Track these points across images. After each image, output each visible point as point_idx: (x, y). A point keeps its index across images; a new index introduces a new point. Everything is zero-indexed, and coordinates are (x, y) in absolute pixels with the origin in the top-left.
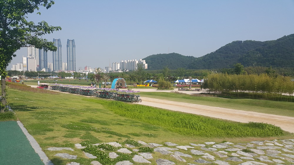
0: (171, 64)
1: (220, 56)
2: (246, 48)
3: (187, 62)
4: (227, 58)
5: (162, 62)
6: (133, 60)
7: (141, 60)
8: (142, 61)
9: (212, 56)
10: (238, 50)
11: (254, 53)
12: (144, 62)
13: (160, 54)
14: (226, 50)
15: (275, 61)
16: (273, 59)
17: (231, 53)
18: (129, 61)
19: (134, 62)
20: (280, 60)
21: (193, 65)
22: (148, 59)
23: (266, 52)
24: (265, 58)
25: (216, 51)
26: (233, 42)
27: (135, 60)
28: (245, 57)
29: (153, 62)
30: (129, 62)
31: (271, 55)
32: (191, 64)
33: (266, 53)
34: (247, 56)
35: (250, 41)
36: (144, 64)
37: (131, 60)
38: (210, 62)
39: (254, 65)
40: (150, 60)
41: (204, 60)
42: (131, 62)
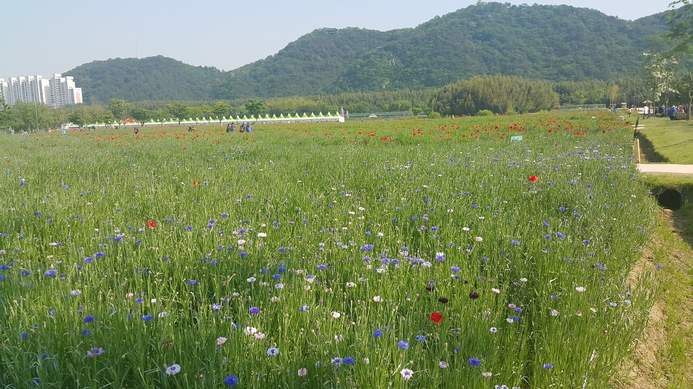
0: (159, 86)
1: (293, 66)
2: (348, 47)
3: (202, 82)
4: (310, 71)
5: (126, 81)
6: (31, 78)
7: (58, 76)
8: (63, 80)
9: (273, 66)
10: (333, 52)
11: (381, 56)
12: (71, 83)
13: (118, 59)
14: (304, 52)
15: (434, 76)
16: (429, 72)
17: (319, 58)
18: (14, 79)
19: (34, 83)
20: (444, 72)
21: (226, 90)
22: (79, 74)
23: (409, 53)
24: (409, 69)
25: (280, 53)
26: (316, 32)
27: (35, 77)
28: (362, 66)
29: (100, 82)
30: (17, 84)
31: (421, 60)
32: (221, 86)
33: (410, 57)
34: (367, 65)
35: (356, 30)
36: (72, 90)
37: (22, 79)
38: (272, 81)
39: (384, 87)
40: (90, 76)
41: (255, 77)
42: (25, 83)
